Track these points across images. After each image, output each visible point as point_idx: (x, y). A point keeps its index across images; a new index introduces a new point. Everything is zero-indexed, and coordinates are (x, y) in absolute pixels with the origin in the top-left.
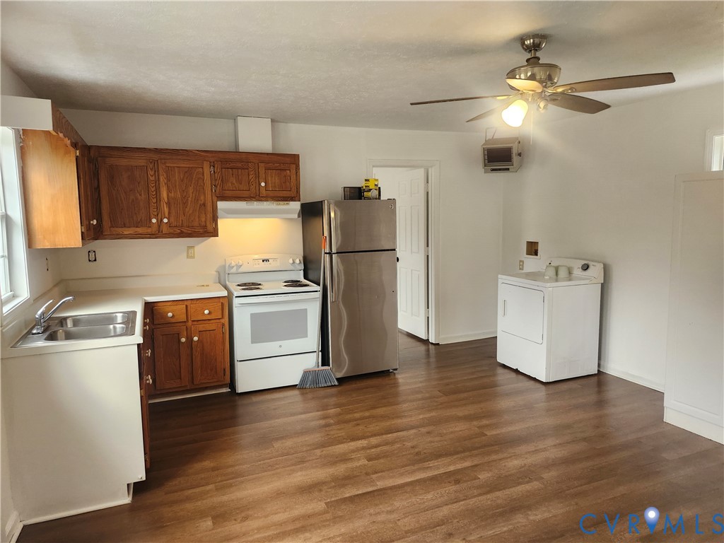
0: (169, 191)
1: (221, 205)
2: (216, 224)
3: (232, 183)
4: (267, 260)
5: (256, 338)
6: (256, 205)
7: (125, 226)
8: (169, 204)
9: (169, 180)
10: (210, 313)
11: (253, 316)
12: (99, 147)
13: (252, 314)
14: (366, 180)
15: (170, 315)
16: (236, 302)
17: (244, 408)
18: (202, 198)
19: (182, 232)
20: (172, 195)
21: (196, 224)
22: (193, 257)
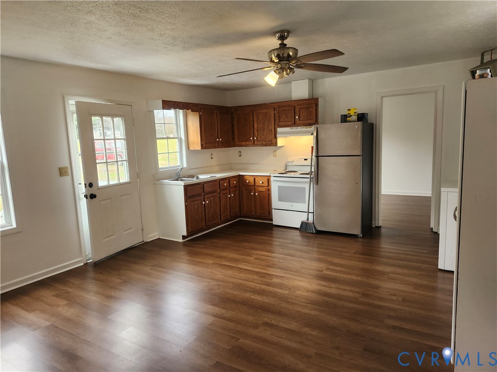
0: (258, 124)
1: (279, 130)
2: (277, 140)
3: (283, 118)
4: (307, 160)
5: (281, 199)
6: (295, 129)
7: (242, 141)
8: (257, 130)
9: (258, 119)
10: (263, 183)
11: (279, 187)
12: (235, 107)
13: (279, 186)
14: (348, 110)
15: (247, 181)
16: (272, 179)
17: (276, 232)
18: (270, 127)
19: (262, 144)
20: (259, 126)
21: (268, 140)
22: (276, 156)
